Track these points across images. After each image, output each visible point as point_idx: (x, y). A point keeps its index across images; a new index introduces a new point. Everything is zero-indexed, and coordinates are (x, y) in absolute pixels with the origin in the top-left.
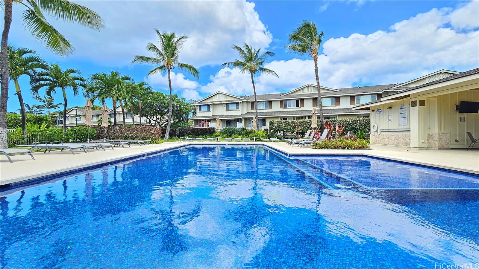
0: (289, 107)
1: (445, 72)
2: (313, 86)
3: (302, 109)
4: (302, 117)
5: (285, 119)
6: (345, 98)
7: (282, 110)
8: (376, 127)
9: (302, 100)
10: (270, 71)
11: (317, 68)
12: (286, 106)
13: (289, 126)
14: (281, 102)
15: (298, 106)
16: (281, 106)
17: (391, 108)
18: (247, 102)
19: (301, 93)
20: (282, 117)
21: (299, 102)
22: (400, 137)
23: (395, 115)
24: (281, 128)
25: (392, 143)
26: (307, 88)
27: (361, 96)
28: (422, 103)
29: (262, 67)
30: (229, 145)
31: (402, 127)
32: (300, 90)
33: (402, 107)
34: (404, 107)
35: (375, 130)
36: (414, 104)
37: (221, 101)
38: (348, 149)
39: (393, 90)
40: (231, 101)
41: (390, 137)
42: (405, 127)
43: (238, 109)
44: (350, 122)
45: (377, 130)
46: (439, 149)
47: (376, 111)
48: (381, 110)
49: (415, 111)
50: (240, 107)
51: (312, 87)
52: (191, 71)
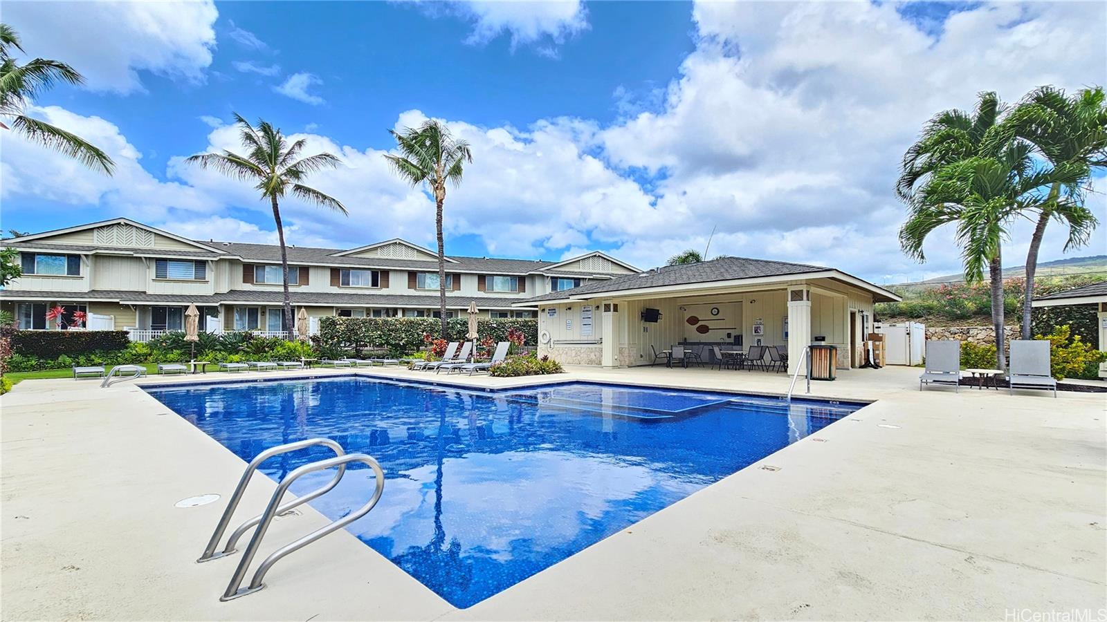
0: (352, 284)
1: (599, 256)
2: (406, 246)
3: (384, 291)
4: (387, 311)
5: (345, 312)
6: (469, 278)
7: (335, 290)
8: (548, 336)
9: (386, 273)
10: (325, 197)
11: (441, 217)
12: (346, 283)
13: (377, 329)
14: (335, 272)
15: (375, 284)
16: (334, 281)
17: (570, 309)
18: (232, 262)
19: (379, 255)
20: (340, 307)
21: (379, 277)
22: (582, 351)
23: (576, 318)
24: (356, 334)
25: (571, 361)
26: (391, 246)
27: (495, 277)
28: (616, 308)
29: (300, 183)
30: (265, 380)
31: (585, 338)
32: (376, 249)
33: (585, 309)
34: (588, 309)
35: (546, 342)
36: (607, 308)
37: (135, 250)
38: (543, 373)
39: (541, 273)
40: (175, 252)
41: (569, 352)
42: (590, 338)
43: (200, 278)
44: (495, 325)
45: (549, 341)
46: (629, 367)
47: (547, 311)
48: (554, 310)
49: (608, 318)
50: (210, 274)
51: (403, 247)
52: (82, 152)
